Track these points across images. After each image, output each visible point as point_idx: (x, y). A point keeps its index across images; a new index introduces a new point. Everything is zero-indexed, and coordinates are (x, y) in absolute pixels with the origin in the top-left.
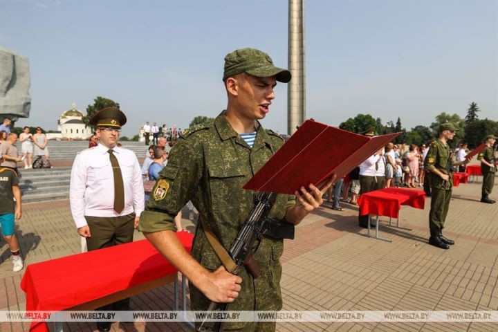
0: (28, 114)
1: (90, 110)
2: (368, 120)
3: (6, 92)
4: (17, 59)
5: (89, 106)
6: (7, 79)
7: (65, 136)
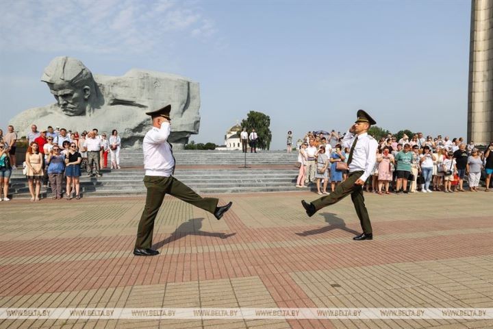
0: (198, 131)
1: (244, 123)
3: (182, 114)
4: (191, 85)
5: (243, 121)
6: (183, 102)
7: (229, 149)
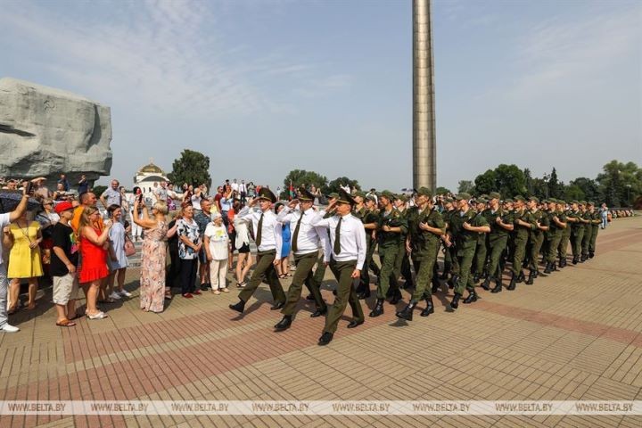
0: (109, 171)
1: (176, 165)
2: (513, 172)
3: (88, 148)
6: (90, 132)
